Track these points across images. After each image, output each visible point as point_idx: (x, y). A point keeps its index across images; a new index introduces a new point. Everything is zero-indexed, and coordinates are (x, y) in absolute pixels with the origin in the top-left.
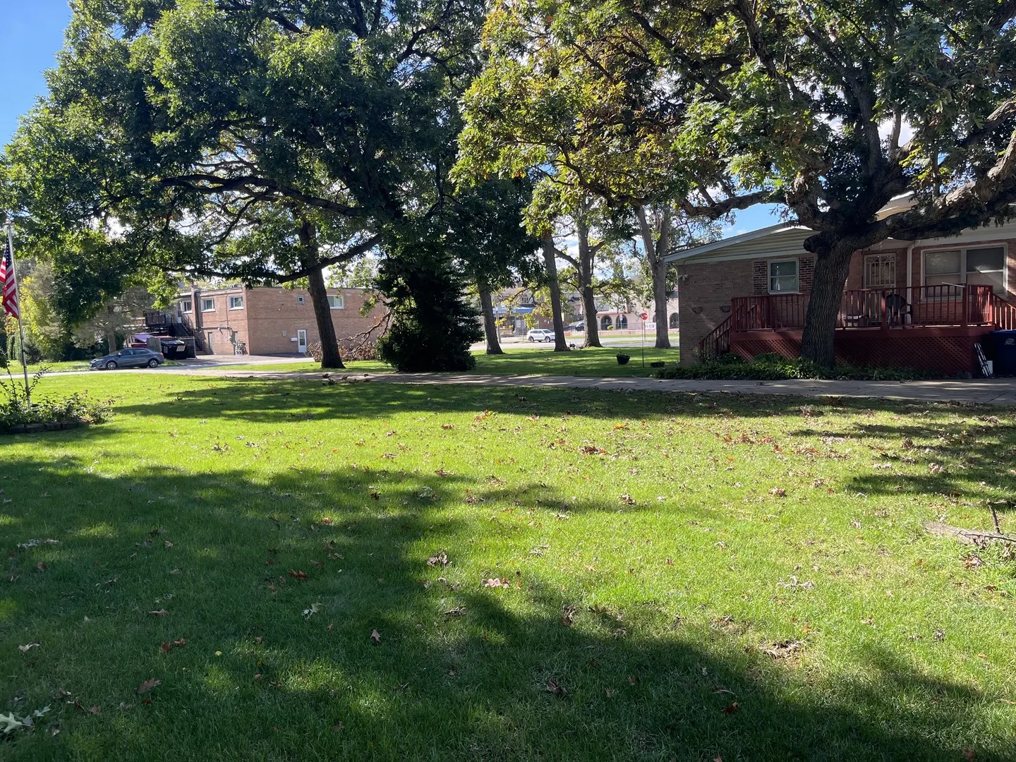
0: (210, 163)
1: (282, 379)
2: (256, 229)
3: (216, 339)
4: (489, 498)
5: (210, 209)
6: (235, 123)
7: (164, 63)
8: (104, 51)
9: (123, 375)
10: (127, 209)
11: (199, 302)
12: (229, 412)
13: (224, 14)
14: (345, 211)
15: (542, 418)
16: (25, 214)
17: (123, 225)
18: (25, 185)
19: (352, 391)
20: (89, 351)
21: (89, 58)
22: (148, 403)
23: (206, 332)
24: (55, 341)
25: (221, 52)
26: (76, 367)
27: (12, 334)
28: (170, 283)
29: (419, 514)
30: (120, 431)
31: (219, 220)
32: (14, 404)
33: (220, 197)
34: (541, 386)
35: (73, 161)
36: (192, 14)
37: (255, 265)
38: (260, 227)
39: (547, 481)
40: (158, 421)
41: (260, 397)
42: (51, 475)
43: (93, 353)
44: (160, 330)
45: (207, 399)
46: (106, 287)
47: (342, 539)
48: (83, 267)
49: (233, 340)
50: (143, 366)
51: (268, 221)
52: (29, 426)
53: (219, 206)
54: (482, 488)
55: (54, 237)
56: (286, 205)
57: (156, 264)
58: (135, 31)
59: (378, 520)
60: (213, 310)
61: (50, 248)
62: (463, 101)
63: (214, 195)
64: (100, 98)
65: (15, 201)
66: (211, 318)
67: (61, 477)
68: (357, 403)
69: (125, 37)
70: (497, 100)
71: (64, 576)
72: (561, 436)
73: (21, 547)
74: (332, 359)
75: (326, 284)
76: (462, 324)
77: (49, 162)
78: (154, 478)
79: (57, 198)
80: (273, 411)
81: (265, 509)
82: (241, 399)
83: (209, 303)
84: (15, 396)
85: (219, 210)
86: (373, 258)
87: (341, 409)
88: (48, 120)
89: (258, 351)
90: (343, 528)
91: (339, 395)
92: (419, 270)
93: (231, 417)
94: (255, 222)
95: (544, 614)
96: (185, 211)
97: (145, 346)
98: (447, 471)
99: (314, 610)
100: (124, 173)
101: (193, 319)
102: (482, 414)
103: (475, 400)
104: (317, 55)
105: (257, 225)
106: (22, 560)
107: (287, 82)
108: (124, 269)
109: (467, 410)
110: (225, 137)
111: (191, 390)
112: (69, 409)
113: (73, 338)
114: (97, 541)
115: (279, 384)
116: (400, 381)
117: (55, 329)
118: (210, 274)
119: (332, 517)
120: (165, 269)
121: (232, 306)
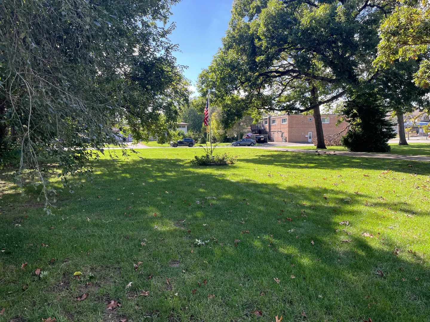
0: (277, 65)
1: (299, 152)
2: (293, 91)
3: (275, 136)
4: (376, 205)
5: (276, 84)
6: (287, 48)
7: (262, 29)
8: (241, 28)
9: (242, 148)
10: (246, 87)
11: (270, 121)
12: (276, 163)
13: (285, 5)
14: (331, 81)
15: (418, 175)
16: (214, 90)
17: (245, 92)
18: (214, 80)
19: (327, 158)
20: (232, 139)
21: (236, 31)
22: (249, 158)
23: (272, 133)
24: (221, 135)
25: (284, 21)
26: (227, 145)
27: (208, 132)
28: (259, 114)
29: (342, 207)
30: (239, 168)
31: (279, 88)
32: (207, 156)
33: (280, 78)
34: (423, 161)
35: (229, 70)
36: (273, 8)
37: (291, 105)
38: (295, 90)
39: (409, 202)
40: (251, 165)
41: (289, 158)
42: (216, 179)
43: (233, 140)
44: (255, 132)
45: (269, 158)
46: (237, 115)
47: (308, 211)
48: (231, 109)
49: (282, 136)
50: (249, 145)
51: (298, 87)
52: (211, 164)
53: (279, 82)
54: (374, 201)
55: (222, 98)
56: (306, 80)
57: (254, 107)
58: (253, 18)
59: (324, 206)
60: (275, 124)
61: (221, 102)
62: (380, 30)
63: (278, 78)
64: (239, 46)
65: (211, 86)
66: (274, 127)
67: (219, 179)
68: (329, 163)
69: (249, 21)
70: (397, 27)
71: (217, 208)
72: (425, 184)
73: (206, 198)
74: (321, 145)
75: (321, 113)
76: (385, 130)
77: (222, 71)
78: (247, 183)
79: (224, 84)
80: (293, 164)
81: (282, 197)
82: (282, 159)
83: (274, 121)
84: (208, 153)
85: (279, 84)
86: (342, 100)
87: (321, 165)
88: (222, 56)
89: (291, 141)
90: (310, 207)
91: (322, 159)
92: (363, 105)
93: (277, 165)
94: (293, 88)
95: (385, 249)
96: (266, 85)
97: (250, 138)
98: (360, 193)
99: (292, 231)
100: (246, 73)
101: (268, 128)
102: (386, 171)
103: (384, 165)
104: (321, 16)
105: (294, 89)
106: (206, 202)
107: (308, 29)
108: (243, 109)
109: (379, 169)
110: (283, 54)
111: (264, 154)
112: (224, 159)
113: (227, 134)
114: (227, 200)
115: (297, 154)
116: (350, 155)
117: (221, 131)
118: (274, 110)
119: (307, 203)
120: (258, 108)
121: (283, 123)
